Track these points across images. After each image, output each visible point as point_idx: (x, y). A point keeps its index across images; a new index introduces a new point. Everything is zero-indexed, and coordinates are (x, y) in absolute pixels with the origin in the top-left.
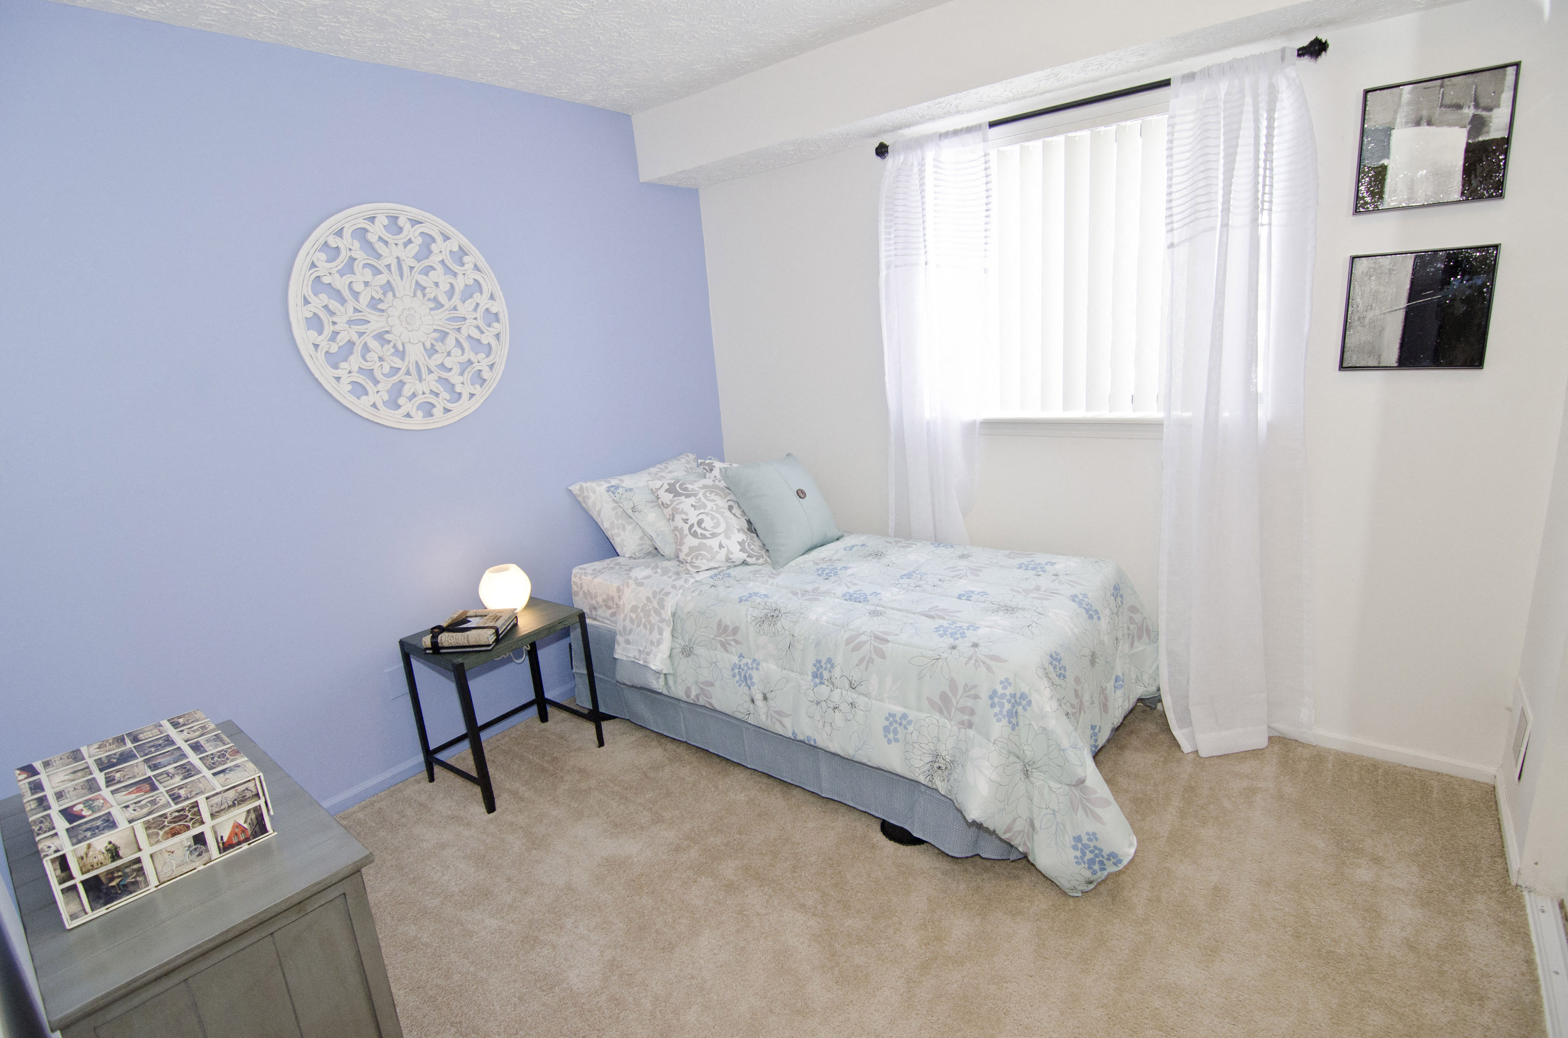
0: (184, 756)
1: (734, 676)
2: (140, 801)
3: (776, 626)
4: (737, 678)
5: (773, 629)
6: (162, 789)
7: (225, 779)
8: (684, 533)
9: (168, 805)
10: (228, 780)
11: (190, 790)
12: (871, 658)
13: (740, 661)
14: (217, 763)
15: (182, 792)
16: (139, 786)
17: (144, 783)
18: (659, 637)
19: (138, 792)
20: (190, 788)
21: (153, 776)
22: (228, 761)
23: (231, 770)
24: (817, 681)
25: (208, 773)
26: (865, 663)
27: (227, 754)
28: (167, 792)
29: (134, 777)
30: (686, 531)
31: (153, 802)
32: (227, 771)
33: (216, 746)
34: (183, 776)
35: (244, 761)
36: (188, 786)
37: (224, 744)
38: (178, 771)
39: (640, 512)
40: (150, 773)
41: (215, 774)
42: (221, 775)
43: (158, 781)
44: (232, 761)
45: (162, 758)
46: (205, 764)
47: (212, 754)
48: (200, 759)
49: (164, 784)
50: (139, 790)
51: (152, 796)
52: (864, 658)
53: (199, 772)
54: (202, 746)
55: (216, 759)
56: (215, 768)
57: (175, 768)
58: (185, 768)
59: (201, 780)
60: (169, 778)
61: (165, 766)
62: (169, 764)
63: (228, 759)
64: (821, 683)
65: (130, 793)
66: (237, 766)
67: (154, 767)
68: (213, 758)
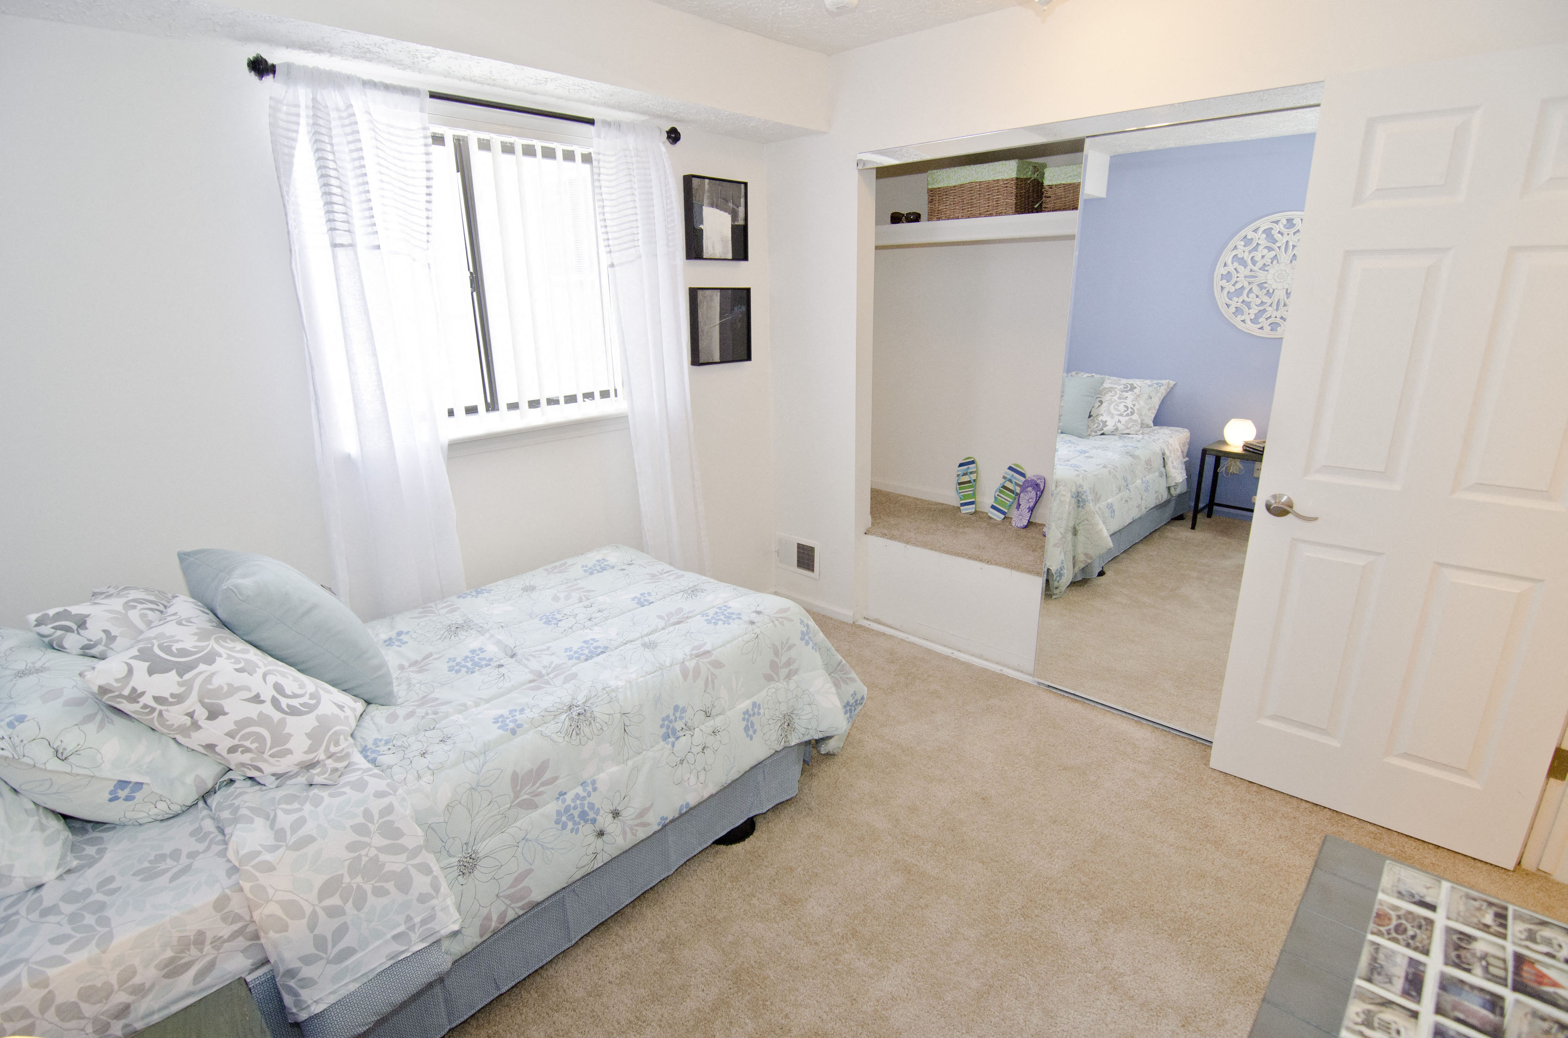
0: (1446, 985)
1: (564, 827)
2: (1548, 955)
3: (598, 720)
4: (570, 825)
5: (597, 724)
6: (1511, 948)
7: (1431, 890)
8: (276, 720)
9: (1518, 917)
10: (1428, 885)
11: (1477, 914)
12: (713, 674)
13: (564, 801)
14: (1416, 924)
15: (1489, 919)
16: (1535, 985)
17: (1526, 986)
18: (428, 879)
19: (1543, 976)
20: (1475, 916)
21: (1506, 986)
22: (1401, 913)
23: (1412, 896)
24: (672, 739)
25: (1440, 919)
26: (710, 685)
27: (1392, 926)
28: (1504, 937)
29: (1535, 1014)
30: (276, 715)
31: (1531, 937)
32: (1417, 898)
33: (1390, 955)
34: (1469, 943)
35: (1387, 894)
36: (1475, 920)
37: (1377, 947)
38: (1472, 960)
39: (76, 752)
40: (1510, 996)
41: (1432, 908)
42: (1428, 900)
43: (1506, 970)
44: (1396, 908)
45: (1474, 1014)
46: (1430, 937)
47: (1408, 945)
48: (1426, 952)
49: (1499, 953)
50: (1541, 978)
51: (1527, 947)
52: (707, 679)
53: (1449, 931)
54: (1407, 978)
55: (1411, 932)
56: (1426, 919)
57: (1468, 971)
58: (1458, 957)
59: (1454, 916)
60: (1491, 960)
61: (1481, 990)
62: (1473, 987)
63: (1399, 917)
64: (678, 738)
65: (1555, 984)
66: (1400, 895)
67: (1495, 1004)
68: (1413, 937)
